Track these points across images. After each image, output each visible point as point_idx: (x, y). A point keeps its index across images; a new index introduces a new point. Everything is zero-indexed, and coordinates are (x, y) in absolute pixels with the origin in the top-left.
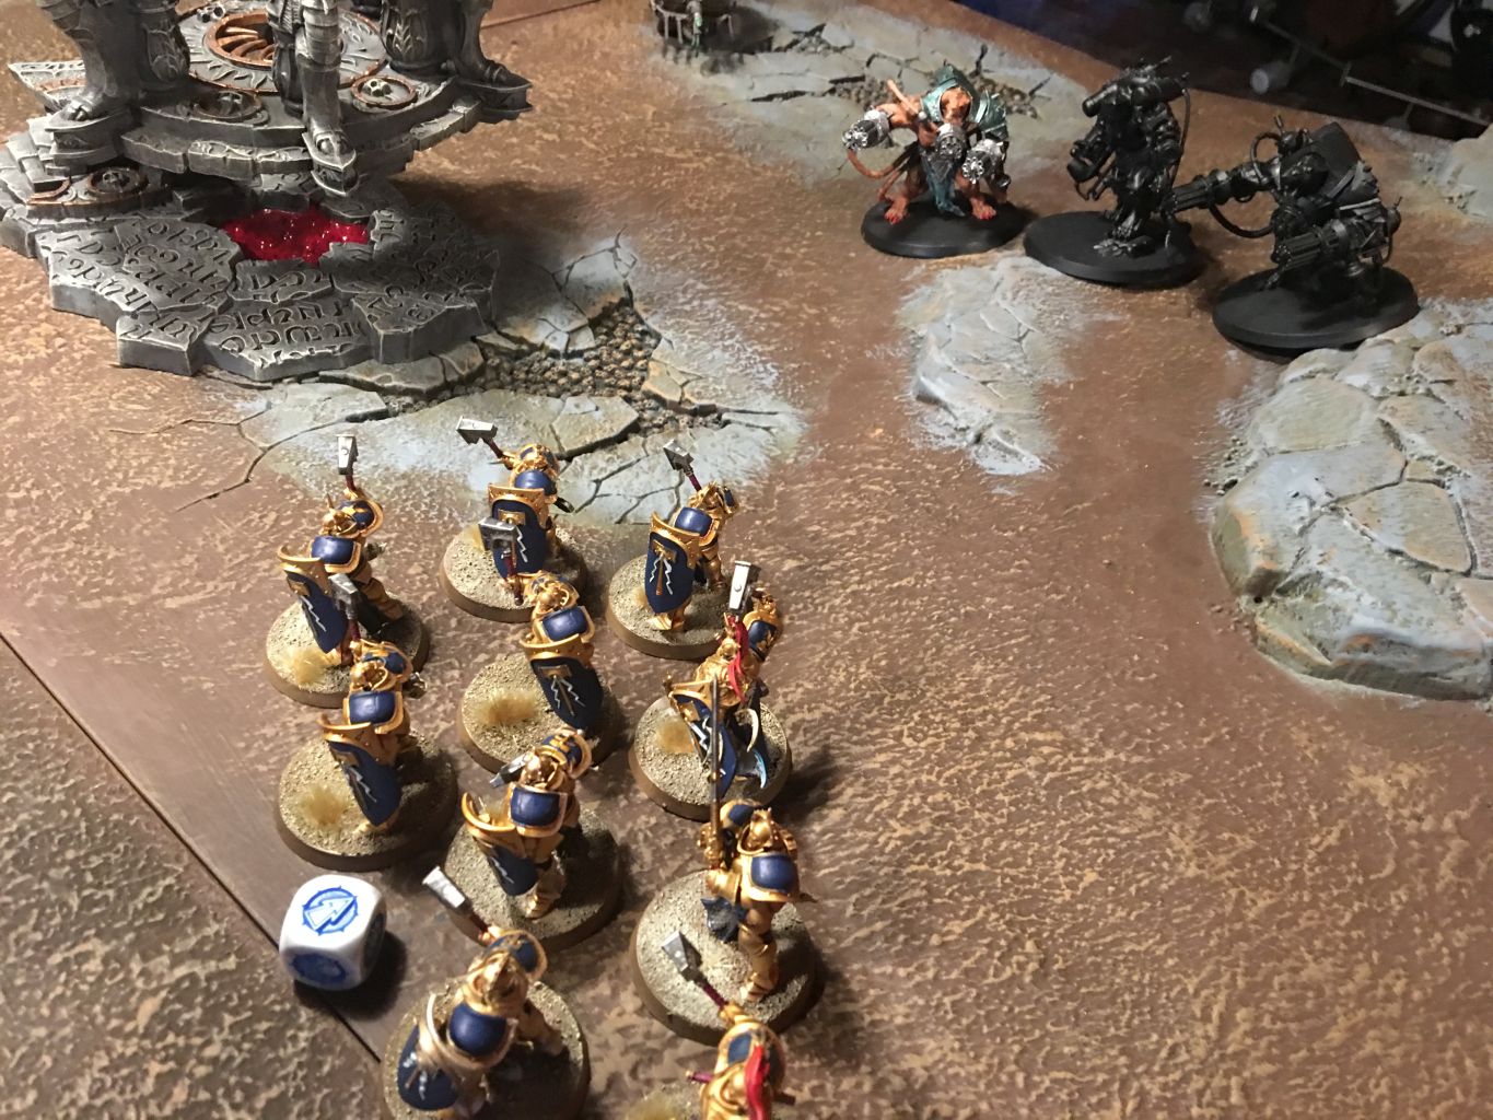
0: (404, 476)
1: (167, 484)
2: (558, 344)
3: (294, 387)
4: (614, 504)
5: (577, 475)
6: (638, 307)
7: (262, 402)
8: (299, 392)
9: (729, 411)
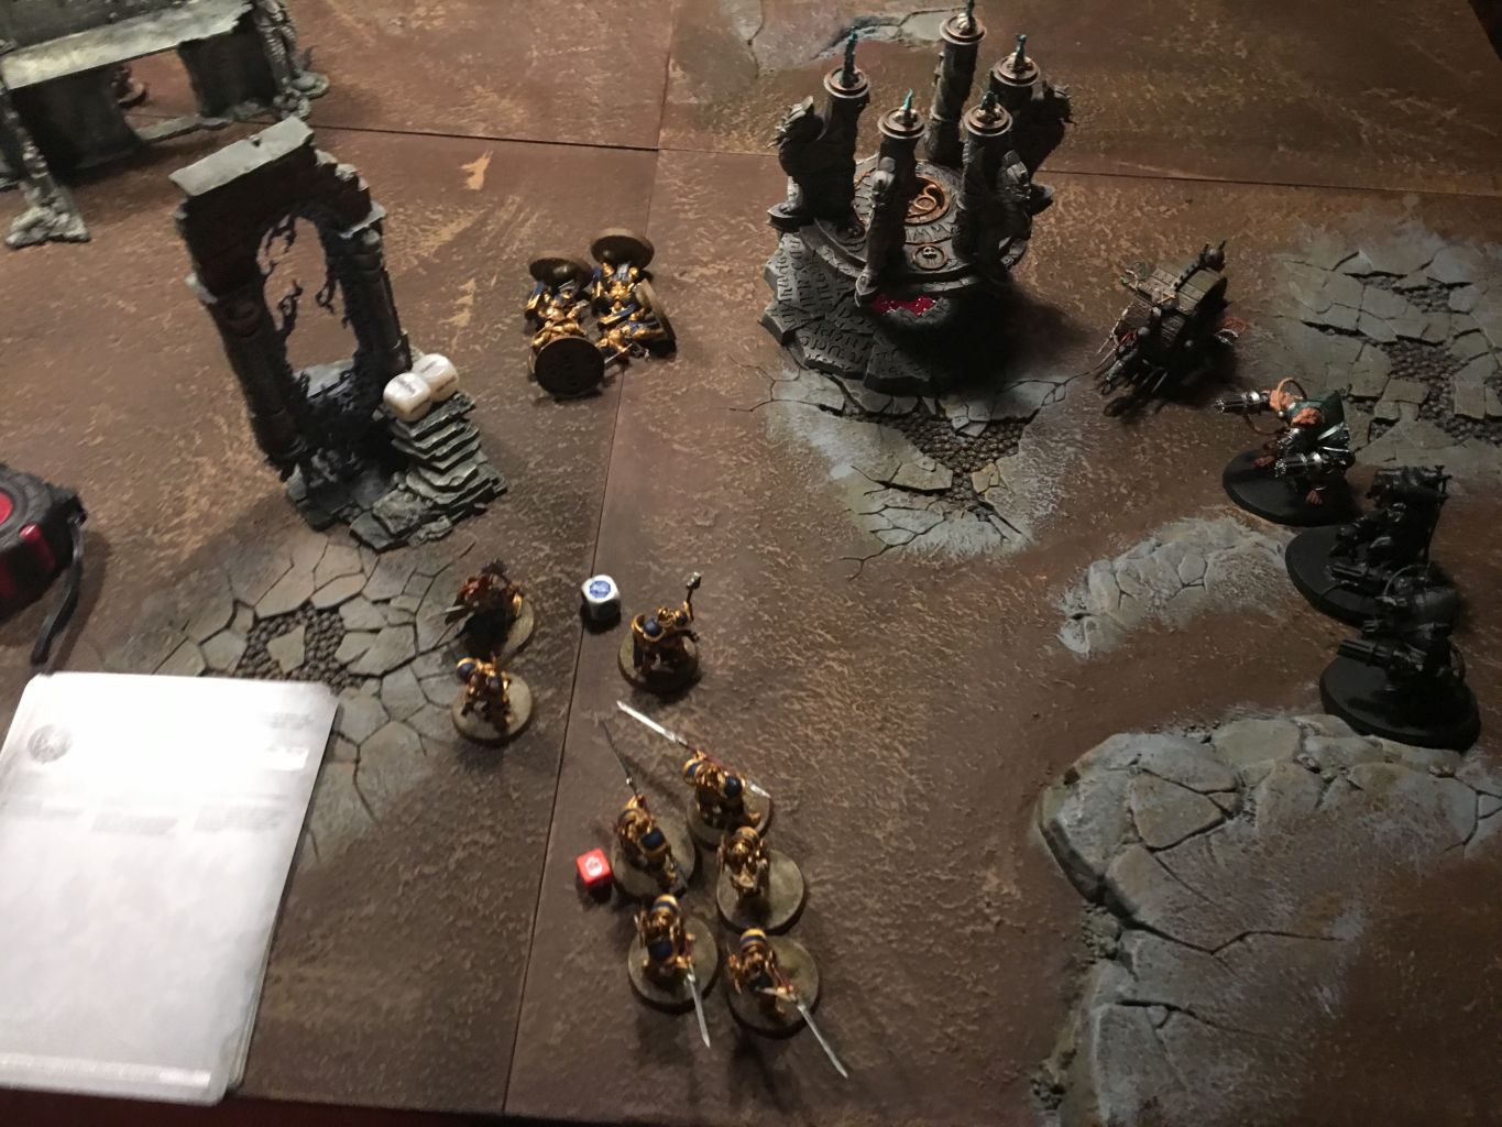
0: (810, 449)
1: (723, 393)
2: (956, 425)
3: (815, 375)
4: (880, 522)
5: (882, 497)
6: (1027, 428)
7: (796, 375)
8: (815, 380)
9: (997, 515)
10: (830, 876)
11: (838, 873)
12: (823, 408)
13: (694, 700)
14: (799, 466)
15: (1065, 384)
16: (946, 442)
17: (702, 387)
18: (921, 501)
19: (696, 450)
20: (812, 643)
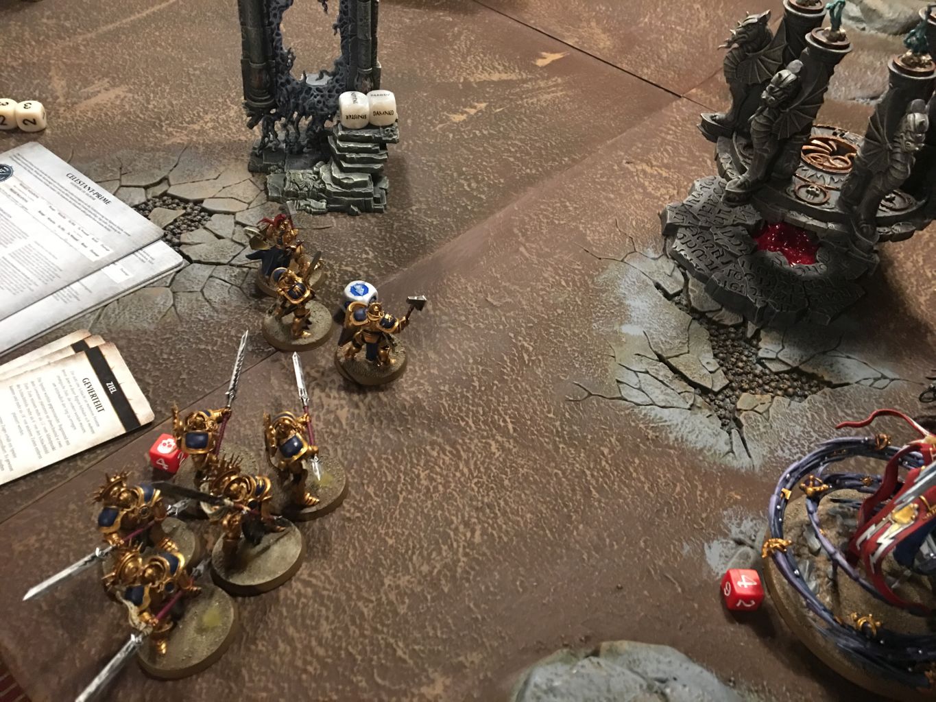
1: (589, 238)
2: (762, 354)
3: (672, 264)
4: (631, 379)
5: (648, 364)
6: (827, 390)
7: (657, 256)
8: (668, 266)
9: (740, 433)
10: (319, 584)
11: (328, 586)
12: (658, 286)
13: (367, 401)
14: (602, 308)
15: (893, 380)
16: (742, 361)
17: (577, 227)
18: (680, 385)
19: (535, 259)
20: (493, 422)
